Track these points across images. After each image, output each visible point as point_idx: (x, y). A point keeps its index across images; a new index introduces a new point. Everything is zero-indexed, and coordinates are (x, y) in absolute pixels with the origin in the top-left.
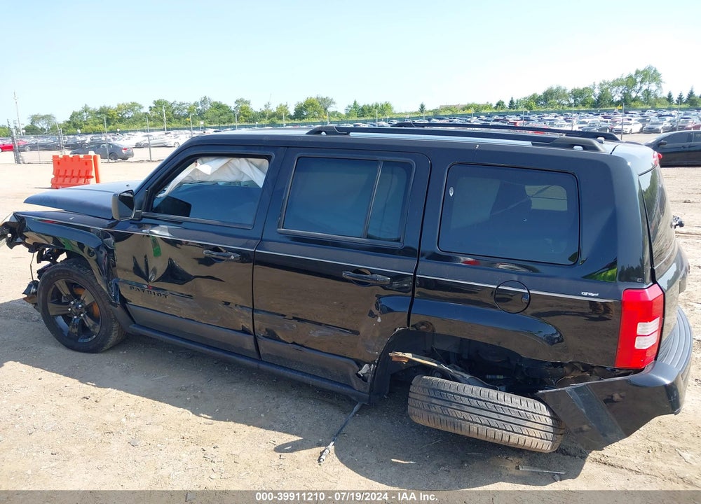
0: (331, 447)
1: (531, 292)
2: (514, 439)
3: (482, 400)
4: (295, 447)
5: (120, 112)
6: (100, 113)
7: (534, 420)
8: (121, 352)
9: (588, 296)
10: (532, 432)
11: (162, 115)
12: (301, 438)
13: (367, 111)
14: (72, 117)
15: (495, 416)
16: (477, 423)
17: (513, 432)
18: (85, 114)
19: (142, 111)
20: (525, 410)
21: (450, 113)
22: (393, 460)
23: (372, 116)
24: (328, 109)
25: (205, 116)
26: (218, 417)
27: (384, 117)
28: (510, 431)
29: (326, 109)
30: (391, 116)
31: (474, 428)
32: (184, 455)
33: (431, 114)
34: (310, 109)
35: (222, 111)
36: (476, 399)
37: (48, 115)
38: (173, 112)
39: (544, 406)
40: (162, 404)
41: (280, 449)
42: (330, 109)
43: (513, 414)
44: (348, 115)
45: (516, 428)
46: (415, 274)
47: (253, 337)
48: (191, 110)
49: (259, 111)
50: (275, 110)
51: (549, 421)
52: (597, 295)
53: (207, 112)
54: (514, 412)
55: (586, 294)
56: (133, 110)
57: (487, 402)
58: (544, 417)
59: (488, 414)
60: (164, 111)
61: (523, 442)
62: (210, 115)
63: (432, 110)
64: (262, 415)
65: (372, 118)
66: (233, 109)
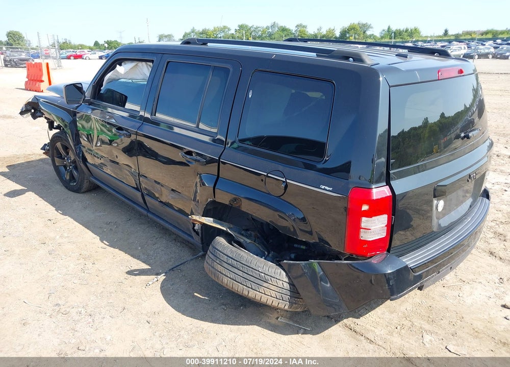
0: (162, 277)
1: (288, 181)
2: (252, 294)
3: (235, 260)
4: (142, 272)
5: (215, 33)
6: (202, 33)
7: (271, 282)
8: (93, 195)
9: (324, 189)
10: (268, 292)
11: (243, 35)
12: (150, 268)
13: (398, 34)
14: (184, 36)
15: (240, 273)
16: (227, 277)
17: (252, 288)
18: (192, 34)
19: (230, 32)
20: (264, 274)
21: (470, 37)
22: (195, 294)
23: (401, 38)
24: (367, 32)
25: (273, 37)
26: (112, 245)
27: (411, 39)
28: (249, 287)
29: (364, 32)
30: (417, 38)
31: (225, 280)
32: (71, 265)
33: (453, 38)
34: (352, 32)
35: (285, 33)
36: (232, 258)
37: (169, 35)
38: (251, 34)
39: (284, 274)
40: (88, 231)
41: (130, 273)
42: (369, 33)
43: (254, 275)
44: (382, 38)
45: (254, 286)
46: (219, 158)
47: (140, 193)
48: (264, 32)
49: (313, 33)
50: (325, 33)
51: (287, 286)
52: (331, 189)
53: (275, 34)
54: (255, 273)
55: (323, 187)
56: (224, 32)
57: (238, 262)
58: (281, 282)
59: (236, 271)
60: (244, 32)
61: (259, 298)
62: (276, 36)
63: (454, 34)
64: (140, 248)
65: (401, 40)
66: (293, 32)
